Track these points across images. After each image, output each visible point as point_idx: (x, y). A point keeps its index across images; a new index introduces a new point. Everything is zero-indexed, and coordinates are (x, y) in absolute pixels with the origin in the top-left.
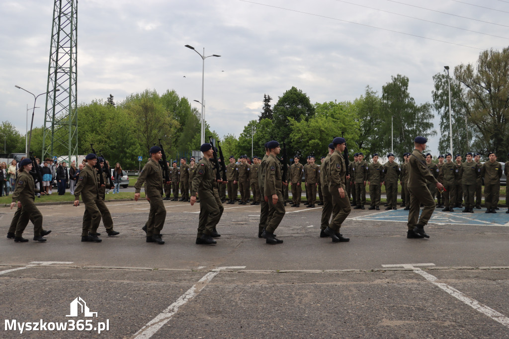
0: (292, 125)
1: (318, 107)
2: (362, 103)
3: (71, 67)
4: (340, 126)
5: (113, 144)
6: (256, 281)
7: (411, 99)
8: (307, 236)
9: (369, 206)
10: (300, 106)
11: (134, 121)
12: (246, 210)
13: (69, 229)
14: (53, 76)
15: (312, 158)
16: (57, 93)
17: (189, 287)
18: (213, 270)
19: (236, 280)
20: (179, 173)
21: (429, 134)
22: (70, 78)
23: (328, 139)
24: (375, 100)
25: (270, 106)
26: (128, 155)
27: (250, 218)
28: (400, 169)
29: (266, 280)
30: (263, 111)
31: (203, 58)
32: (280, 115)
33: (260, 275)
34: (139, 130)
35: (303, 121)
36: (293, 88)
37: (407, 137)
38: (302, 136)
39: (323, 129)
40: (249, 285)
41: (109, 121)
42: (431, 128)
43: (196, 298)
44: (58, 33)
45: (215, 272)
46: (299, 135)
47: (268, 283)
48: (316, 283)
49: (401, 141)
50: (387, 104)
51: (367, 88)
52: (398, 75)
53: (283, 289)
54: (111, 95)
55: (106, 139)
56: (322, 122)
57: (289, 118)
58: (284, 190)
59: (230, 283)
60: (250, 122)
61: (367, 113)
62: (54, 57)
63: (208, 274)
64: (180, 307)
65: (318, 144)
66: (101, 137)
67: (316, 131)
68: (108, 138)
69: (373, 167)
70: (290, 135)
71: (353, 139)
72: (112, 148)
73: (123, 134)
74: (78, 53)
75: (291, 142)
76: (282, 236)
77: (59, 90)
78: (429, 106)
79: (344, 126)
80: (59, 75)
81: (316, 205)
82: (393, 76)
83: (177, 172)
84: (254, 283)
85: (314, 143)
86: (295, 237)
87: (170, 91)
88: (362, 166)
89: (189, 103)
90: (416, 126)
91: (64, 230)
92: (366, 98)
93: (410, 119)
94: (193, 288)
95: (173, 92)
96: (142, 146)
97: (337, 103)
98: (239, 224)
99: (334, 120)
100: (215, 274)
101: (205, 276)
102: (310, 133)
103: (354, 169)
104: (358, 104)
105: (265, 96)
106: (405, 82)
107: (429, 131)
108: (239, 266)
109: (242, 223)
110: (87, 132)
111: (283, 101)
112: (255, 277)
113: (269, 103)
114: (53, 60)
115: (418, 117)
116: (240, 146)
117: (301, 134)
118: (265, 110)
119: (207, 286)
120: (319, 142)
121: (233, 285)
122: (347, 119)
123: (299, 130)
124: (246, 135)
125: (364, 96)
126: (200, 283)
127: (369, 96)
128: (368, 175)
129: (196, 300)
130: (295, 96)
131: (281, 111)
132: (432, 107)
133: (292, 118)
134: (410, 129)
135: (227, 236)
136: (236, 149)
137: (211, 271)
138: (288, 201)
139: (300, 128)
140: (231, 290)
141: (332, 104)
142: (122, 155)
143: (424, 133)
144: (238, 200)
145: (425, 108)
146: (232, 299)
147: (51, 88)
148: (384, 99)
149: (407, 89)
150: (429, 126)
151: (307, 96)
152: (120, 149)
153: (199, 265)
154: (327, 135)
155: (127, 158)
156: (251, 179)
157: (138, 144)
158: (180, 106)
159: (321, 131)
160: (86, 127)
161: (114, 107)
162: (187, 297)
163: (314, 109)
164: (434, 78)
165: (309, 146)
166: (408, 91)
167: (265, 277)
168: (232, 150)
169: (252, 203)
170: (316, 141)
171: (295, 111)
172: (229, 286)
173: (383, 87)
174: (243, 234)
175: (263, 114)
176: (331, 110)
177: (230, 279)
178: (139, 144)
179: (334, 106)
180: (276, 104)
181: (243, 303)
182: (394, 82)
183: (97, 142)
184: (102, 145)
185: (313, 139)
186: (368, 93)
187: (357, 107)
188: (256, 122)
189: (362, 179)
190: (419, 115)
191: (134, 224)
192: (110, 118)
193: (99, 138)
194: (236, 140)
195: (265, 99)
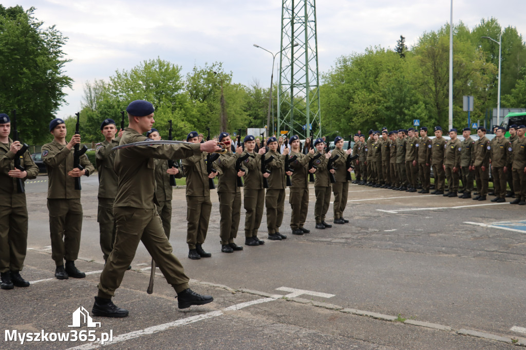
5: (389, 104)
11: (420, 72)
16: (295, 49)
20: (366, 150)
22: (306, 28)
26: (407, 117)
34: (426, 83)
41: (386, 73)
54: (402, 37)
55: (381, 98)
68: (384, 96)
72: (388, 108)
73: (401, 90)
83: (364, 149)
89: (519, 34)
95: (492, 21)
96: (428, 104)
114: (288, 10)
142: (398, 117)
147: (287, 41)
152: (397, 110)
155: (405, 121)
157: (421, 103)
158: (503, 39)
160: (356, 84)
161: (407, 52)
183: (367, 102)
184: (374, 106)
192: (388, 69)
193: (371, 97)
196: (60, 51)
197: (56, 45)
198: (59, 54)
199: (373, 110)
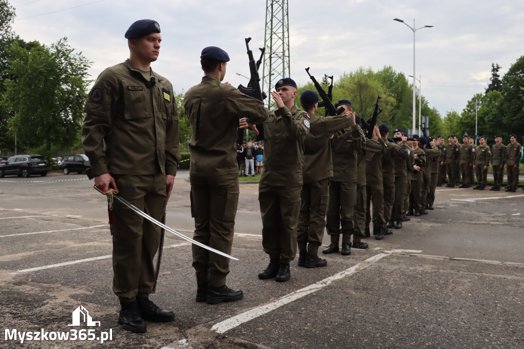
3: (284, 52)
6: (421, 266)
8: (507, 225)
12: (451, 193)
14: (268, 61)
16: (272, 77)
17: (352, 265)
18: (386, 252)
19: (402, 263)
22: (283, 62)
25: (498, 76)
27: (452, 202)
29: (432, 266)
30: (491, 83)
31: (414, 30)
32: (511, 85)
33: (429, 260)
40: (412, 268)
43: (353, 275)
44: (272, 21)
45: (387, 253)
47: (433, 268)
48: (484, 274)
53: (443, 275)
54: (325, 75)
57: (523, 89)
59: (394, 265)
60: (474, 95)
62: (268, 42)
63: (379, 255)
64: (334, 281)
74: (289, 38)
76: (478, 222)
77: (273, 74)
80: (273, 60)
84: (418, 267)
86: (493, 225)
87: (386, 67)
89: (406, 78)
94: (356, 266)
95: (390, 68)
100: (386, 255)
101: (375, 256)
105: (493, 64)
108: (415, 249)
109: (440, 207)
111: (515, 69)
112: (422, 261)
113: (497, 73)
114: (268, 46)
116: (462, 123)
118: (493, 81)
119: (371, 266)
121: (396, 267)
124: (469, 111)
126: (366, 262)
129: (351, 277)
136: (457, 127)
137: (383, 252)
140: (391, 271)
144: (447, 182)
146: (387, 279)
153: (376, 246)
156: (460, 160)
158: (397, 81)
162: (346, 273)
167: (434, 262)
168: (453, 127)
169: (461, 185)
172: (391, 267)
175: (490, 86)
177: (397, 261)
180: (506, 73)
181: (394, 284)
188: (481, 95)
194: (458, 117)
195: (492, 68)
196: (86, 73)
197: (82, 68)
198: (84, 76)
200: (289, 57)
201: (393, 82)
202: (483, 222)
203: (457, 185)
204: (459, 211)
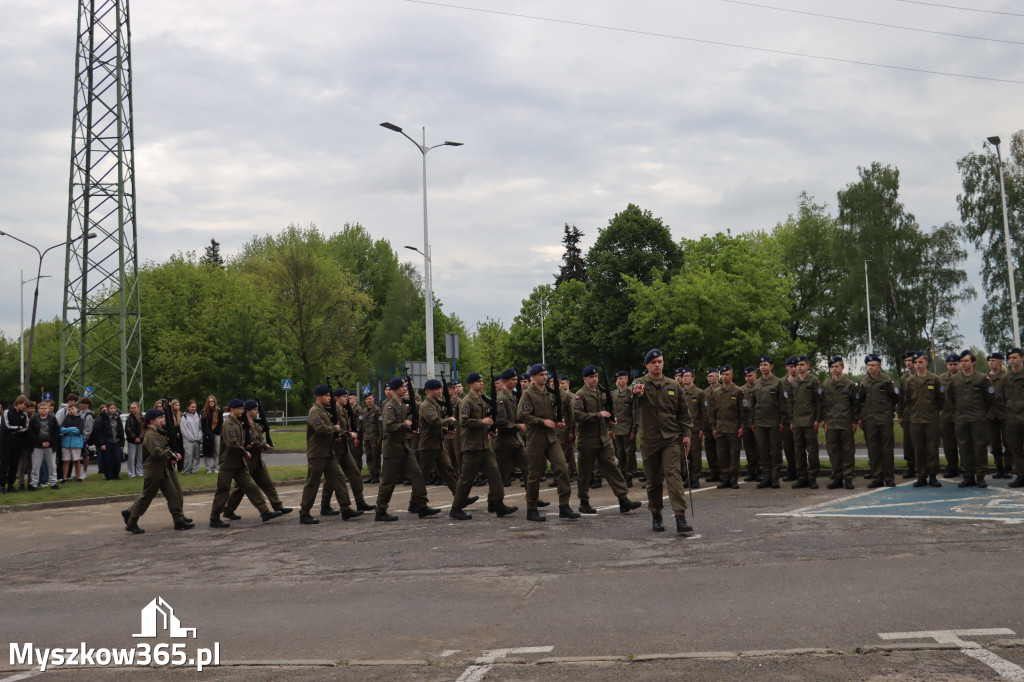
0: (633, 292)
1: (689, 249)
2: (791, 232)
3: (121, 183)
4: (746, 290)
5: (224, 354)
7: (907, 218)
8: (690, 563)
9: (828, 480)
10: (648, 249)
11: (268, 300)
13: (129, 564)
14: (80, 204)
15: (689, 373)
16: (92, 243)
18: (476, 660)
20: (380, 418)
21: (957, 297)
22: (120, 207)
23: (720, 320)
24: (823, 224)
25: (579, 251)
26: (257, 377)
28: (897, 391)
30: (564, 264)
31: (423, 150)
32: (604, 270)
33: (591, 668)
34: (283, 320)
35: (657, 282)
36: (631, 207)
37: (903, 306)
38: (657, 318)
39: (706, 298)
41: (211, 300)
42: (961, 283)
44: (89, 107)
45: (482, 664)
46: (649, 316)
49: (889, 316)
50: (851, 232)
51: (803, 199)
52: (873, 166)
54: (213, 242)
55: (207, 344)
56: (704, 281)
57: (624, 276)
58: (627, 450)
60: (535, 290)
61: (806, 257)
62: (81, 159)
63: (468, 671)
65: (696, 332)
66: (197, 338)
67: (688, 304)
68: (211, 339)
69: (832, 389)
70: (630, 316)
71: (775, 318)
72: (221, 362)
73: (244, 330)
74: (135, 151)
75: (633, 333)
76: (629, 563)
77: (94, 236)
78: (954, 231)
79: (753, 289)
80: (93, 201)
81: (702, 481)
82: (862, 166)
83: (376, 417)
85: (687, 332)
86: (663, 566)
87: (351, 226)
88: (808, 388)
89: (394, 253)
90: (925, 281)
91: (118, 568)
92: (802, 222)
93: (910, 263)
95: (359, 229)
96: (289, 354)
97: (734, 238)
98: (527, 537)
99: (730, 275)
100: (484, 670)
101: (461, 677)
102: (674, 309)
103: (786, 395)
104: (783, 235)
105: (567, 227)
106: (890, 180)
107: (956, 290)
108: (536, 645)
109: (532, 533)
110: (163, 327)
111: (608, 238)
112: (579, 675)
113: (576, 244)
114: (80, 169)
115: (926, 258)
116: (514, 347)
117: (654, 313)
118: (568, 260)
120: (697, 328)
122: (761, 272)
123: (650, 303)
124: (527, 321)
125: (797, 217)
127: (809, 217)
128: (823, 407)
130: (636, 226)
131: (607, 263)
132: (959, 234)
133: (632, 276)
134: (910, 287)
135: (502, 569)
136: (505, 354)
137: (472, 663)
138: (637, 475)
139: (653, 298)
141: (721, 240)
142: (242, 377)
143: (945, 294)
145: (944, 236)
147: (77, 232)
148: (843, 224)
149: (896, 195)
150: (955, 277)
151: (664, 225)
152: (239, 364)
153: (442, 648)
154: (715, 311)
155: (255, 383)
157: (281, 352)
158: (374, 259)
159: (701, 305)
160: (159, 317)
161: (223, 268)
163: (681, 254)
164: (960, 165)
165: (673, 339)
166: (899, 200)
167: (601, 673)
168: (495, 356)
170: (692, 326)
171: (639, 258)
173: (839, 193)
174: (540, 562)
175: (563, 269)
176: (721, 253)
178: (284, 350)
179: (725, 244)
180: (593, 246)
182: (865, 180)
183: (183, 349)
184: (195, 356)
185: (683, 323)
186: (805, 210)
187: (781, 243)
188: (548, 289)
189: (808, 418)
190: (930, 252)
191: (281, 547)
192: (213, 293)
193: (188, 340)
194: (506, 333)
195: (566, 234)
199: (194, 364)
200: (133, 196)
201: (364, 259)
202: (640, 562)
203: (542, 481)
204: (577, 541)
